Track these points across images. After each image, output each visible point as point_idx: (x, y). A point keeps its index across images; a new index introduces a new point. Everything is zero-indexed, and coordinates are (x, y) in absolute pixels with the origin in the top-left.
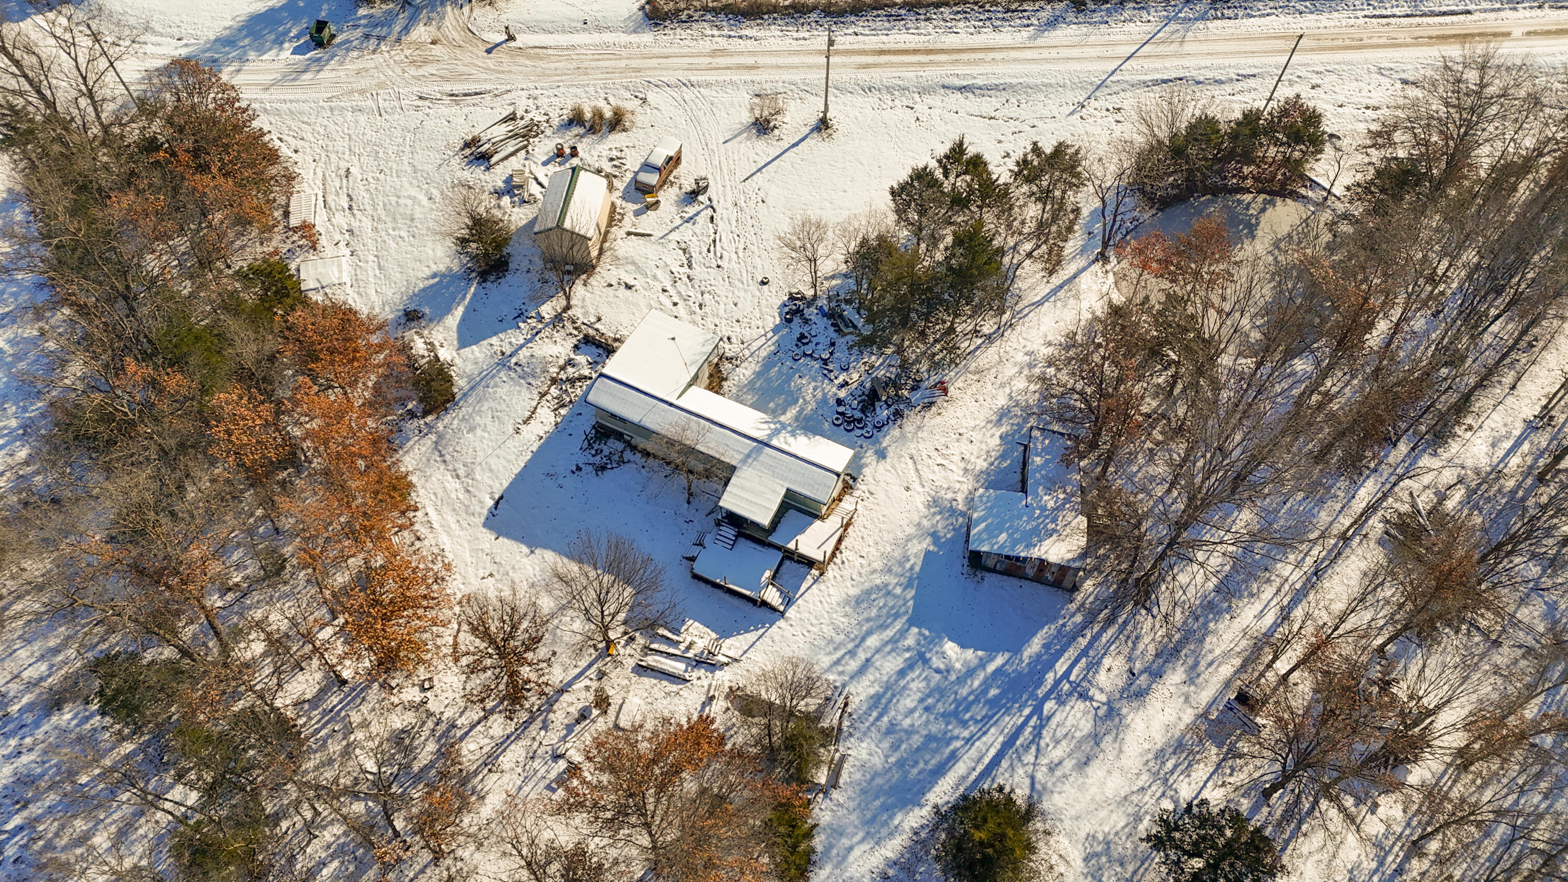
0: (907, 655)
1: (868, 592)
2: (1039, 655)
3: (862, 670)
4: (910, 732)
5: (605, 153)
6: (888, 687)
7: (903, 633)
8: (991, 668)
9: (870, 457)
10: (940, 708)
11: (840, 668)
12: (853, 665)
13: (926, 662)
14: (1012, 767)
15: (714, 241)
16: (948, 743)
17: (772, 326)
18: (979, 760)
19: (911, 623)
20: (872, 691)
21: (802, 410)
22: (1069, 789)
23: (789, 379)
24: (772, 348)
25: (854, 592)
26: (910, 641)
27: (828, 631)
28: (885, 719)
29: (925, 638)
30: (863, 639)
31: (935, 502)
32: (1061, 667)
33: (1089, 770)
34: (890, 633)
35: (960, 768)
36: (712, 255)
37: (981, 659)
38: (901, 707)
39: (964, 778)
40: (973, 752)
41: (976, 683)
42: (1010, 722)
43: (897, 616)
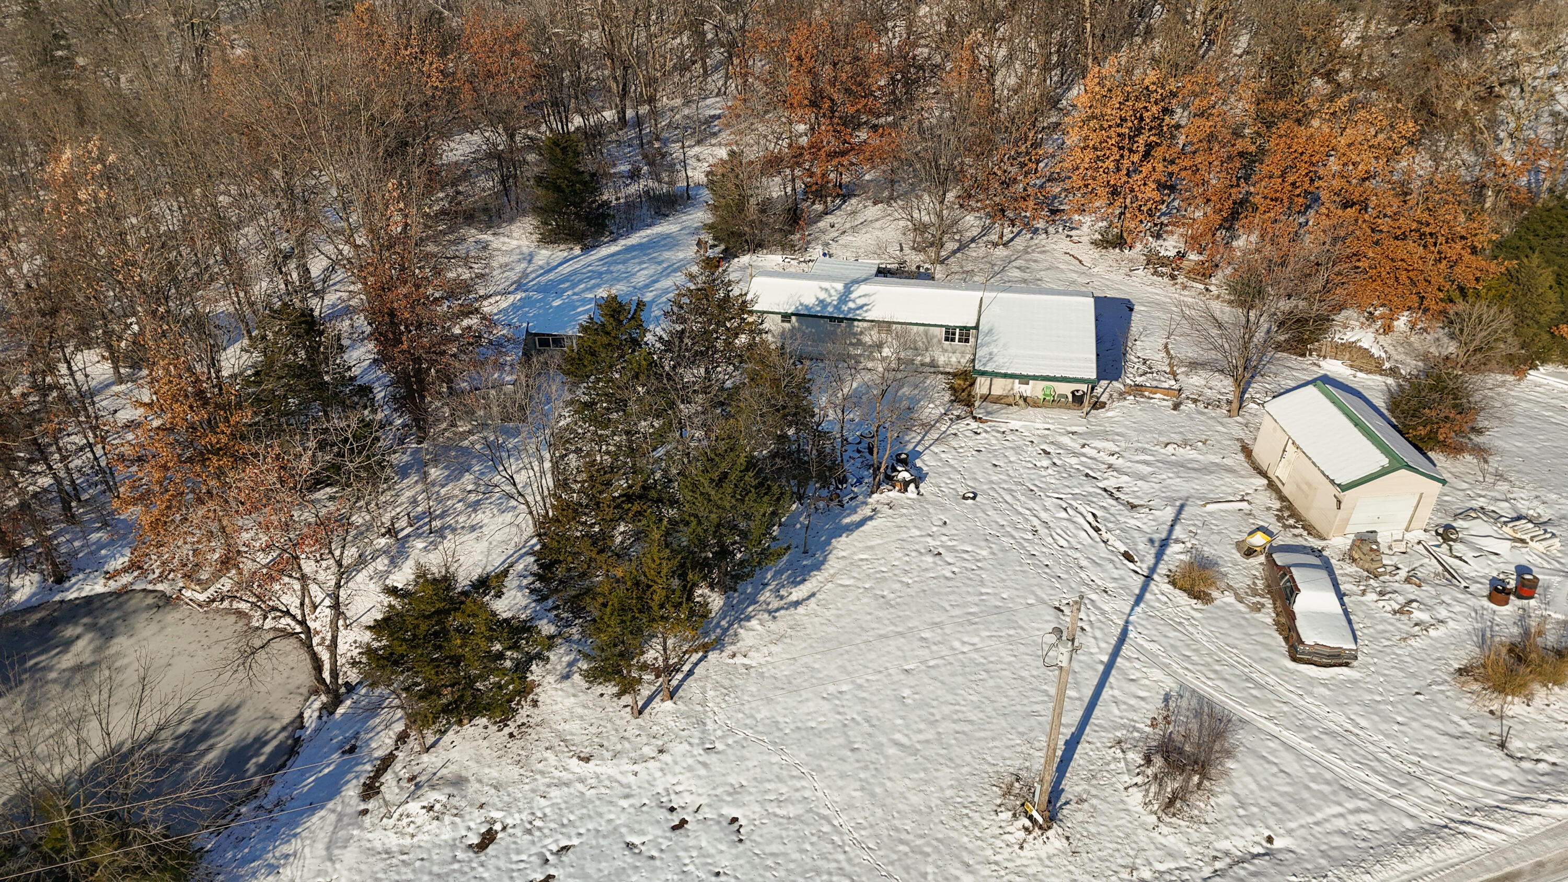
0: (651, 289)
4: (642, 263)
5: (1441, 612)
6: (667, 276)
10: (616, 274)
13: (633, 287)
16: (606, 263)
17: (926, 457)
18: (578, 261)
28: (664, 265)
36: (1083, 509)
38: (653, 270)
39: (591, 255)
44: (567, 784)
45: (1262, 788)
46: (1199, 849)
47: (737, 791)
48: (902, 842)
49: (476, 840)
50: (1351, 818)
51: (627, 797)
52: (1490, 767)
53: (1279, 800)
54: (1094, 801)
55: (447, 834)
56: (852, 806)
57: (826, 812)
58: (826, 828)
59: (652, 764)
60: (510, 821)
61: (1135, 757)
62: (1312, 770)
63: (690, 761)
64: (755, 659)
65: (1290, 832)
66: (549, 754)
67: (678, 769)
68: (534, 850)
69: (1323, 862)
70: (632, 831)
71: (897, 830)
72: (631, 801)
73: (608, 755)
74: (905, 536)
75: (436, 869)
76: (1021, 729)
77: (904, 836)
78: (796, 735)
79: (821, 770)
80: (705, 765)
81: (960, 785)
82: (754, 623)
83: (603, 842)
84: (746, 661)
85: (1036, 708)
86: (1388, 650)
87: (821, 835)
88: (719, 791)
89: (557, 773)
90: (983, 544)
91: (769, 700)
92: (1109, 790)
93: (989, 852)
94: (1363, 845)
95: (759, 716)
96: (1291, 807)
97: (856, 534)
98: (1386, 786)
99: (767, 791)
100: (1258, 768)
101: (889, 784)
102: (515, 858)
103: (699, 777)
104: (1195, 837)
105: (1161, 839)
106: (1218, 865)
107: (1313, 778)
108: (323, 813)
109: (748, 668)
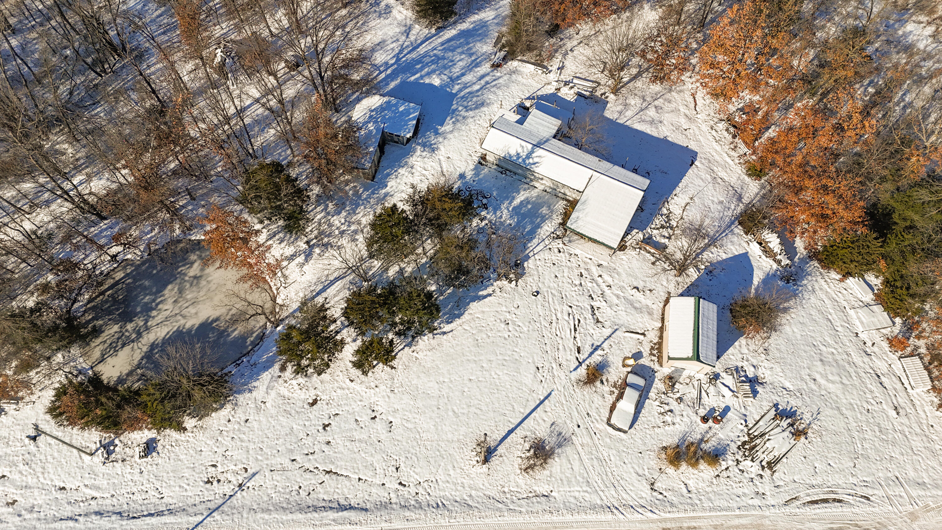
0: (459, 81)
1: (476, 108)
2: (392, 80)
3: (482, 77)
4: (462, 53)
5: (677, 420)
6: (471, 70)
7: (460, 90)
8: (418, 75)
9: (469, 175)
10: (446, 61)
11: (494, 78)
12: (487, 79)
13: (450, 78)
14: (416, 40)
15: (575, 330)
16: (444, 49)
17: (530, 261)
18: (431, 42)
19: (456, 94)
20: (479, 69)
21: (510, 203)
22: (391, 33)
23: (518, 223)
24: (529, 245)
25: (485, 109)
26: (457, 87)
27: (500, 92)
28: (473, 58)
29: (449, 87)
30: (481, 88)
31: (433, 150)
32: (383, 76)
33: (380, 40)
34: (467, 90)
35: (440, 40)
36: (577, 317)
37: (422, 79)
38: (465, 62)
39: (439, 37)
40: (433, 45)
41: (426, 70)
42: (414, 55)
43: (462, 97)
44: (343, 389)
45: (561, 472)
46: (527, 487)
47: (396, 411)
48: (438, 450)
49: (311, 401)
50: (582, 494)
51: (361, 401)
52: (641, 490)
53: (564, 478)
54: (505, 458)
55: (303, 397)
56: (428, 431)
57: (420, 430)
58: (418, 437)
59: (372, 390)
60: (323, 398)
61: (527, 446)
62: (582, 471)
63: (384, 393)
64: (420, 356)
65: (559, 491)
66: (340, 374)
67: (380, 395)
68: (328, 412)
69: (562, 506)
70: (359, 415)
71: (439, 445)
72: (362, 403)
73: (359, 382)
74: (499, 310)
75: (297, 409)
76: (497, 420)
77: (440, 448)
78: (422, 395)
79: (425, 413)
80: (389, 397)
81: (465, 436)
82: (426, 337)
83: (349, 416)
84: (417, 355)
85: (507, 412)
86: (644, 430)
87: (415, 439)
88: (390, 409)
89: (341, 383)
90: (527, 324)
91: (419, 377)
92: (512, 455)
93: (463, 465)
94: (579, 504)
95: (413, 383)
96: (565, 483)
97: (482, 302)
98: (601, 485)
99: (405, 415)
100: (565, 464)
101: (444, 426)
102: (321, 413)
103: (385, 401)
104: (529, 482)
105: (518, 480)
106: (530, 495)
107: (580, 474)
108: (267, 373)
109: (417, 358)
